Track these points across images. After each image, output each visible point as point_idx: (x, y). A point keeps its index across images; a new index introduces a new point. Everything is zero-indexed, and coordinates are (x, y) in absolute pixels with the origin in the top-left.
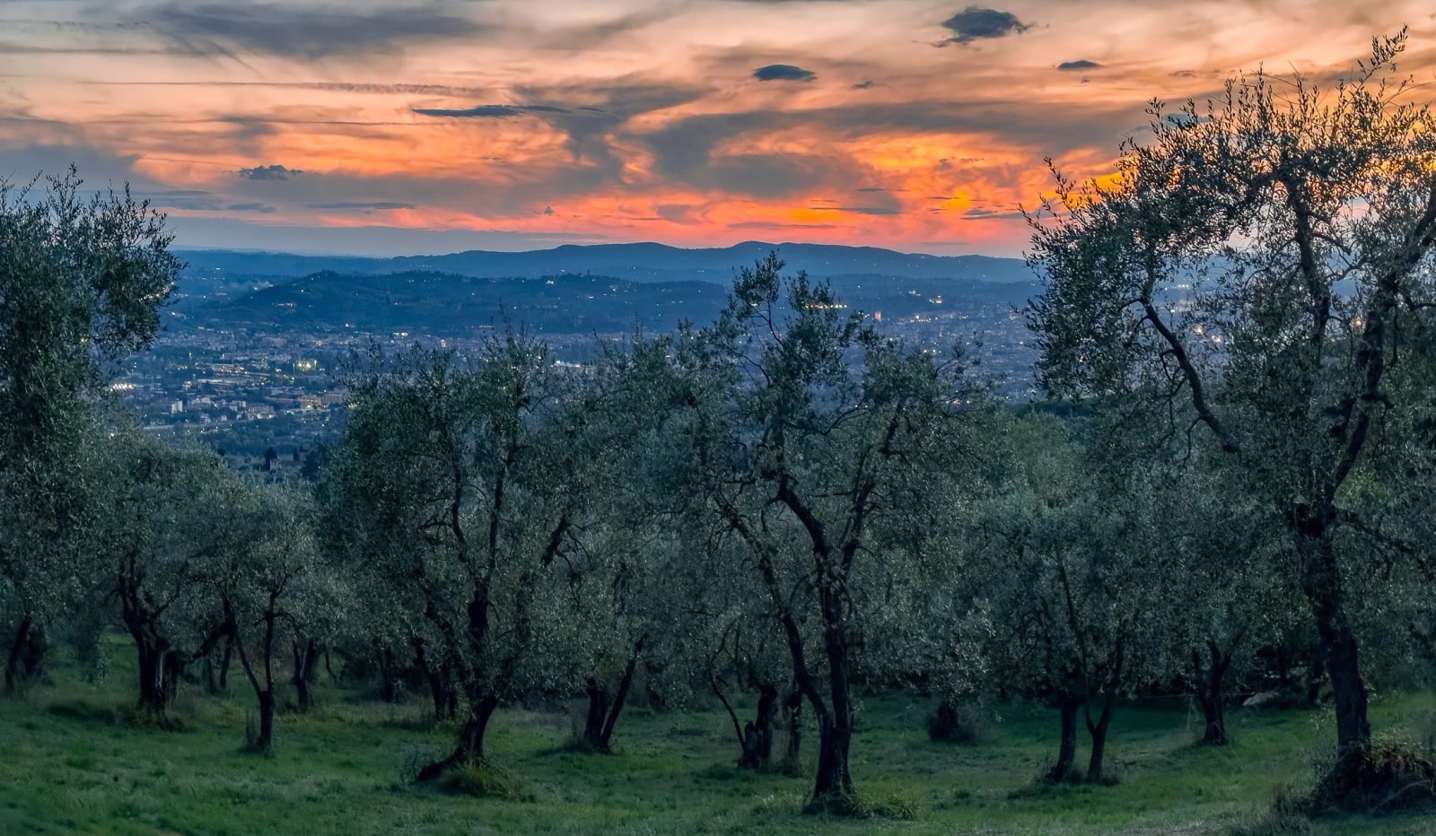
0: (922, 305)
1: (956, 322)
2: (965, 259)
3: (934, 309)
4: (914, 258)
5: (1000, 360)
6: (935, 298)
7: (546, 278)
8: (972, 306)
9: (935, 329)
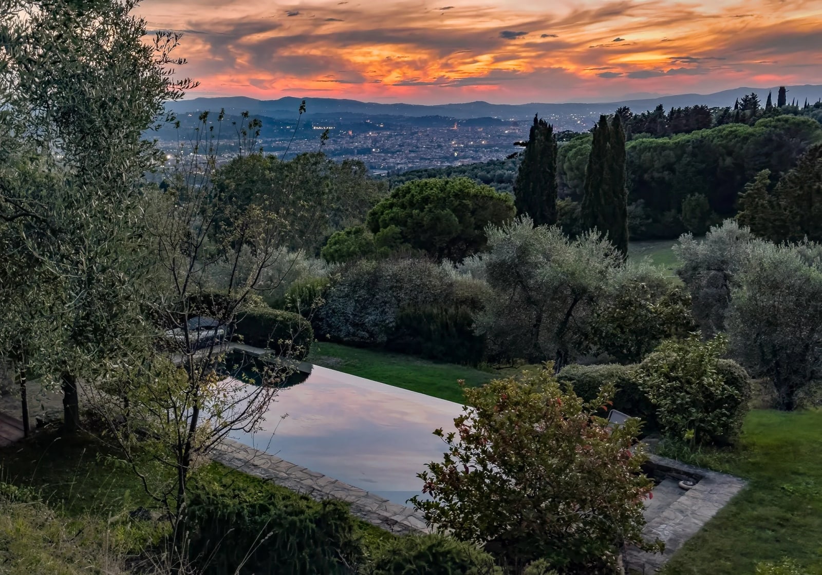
0: (373, 127)
1: (390, 136)
2: (396, 105)
3: (379, 129)
4: (370, 105)
5: (413, 155)
6: (380, 124)
7: (188, 113)
8: (398, 128)
9: (379, 139)
